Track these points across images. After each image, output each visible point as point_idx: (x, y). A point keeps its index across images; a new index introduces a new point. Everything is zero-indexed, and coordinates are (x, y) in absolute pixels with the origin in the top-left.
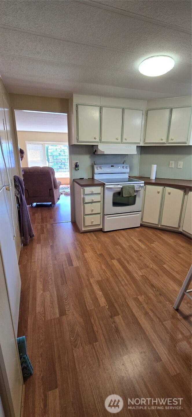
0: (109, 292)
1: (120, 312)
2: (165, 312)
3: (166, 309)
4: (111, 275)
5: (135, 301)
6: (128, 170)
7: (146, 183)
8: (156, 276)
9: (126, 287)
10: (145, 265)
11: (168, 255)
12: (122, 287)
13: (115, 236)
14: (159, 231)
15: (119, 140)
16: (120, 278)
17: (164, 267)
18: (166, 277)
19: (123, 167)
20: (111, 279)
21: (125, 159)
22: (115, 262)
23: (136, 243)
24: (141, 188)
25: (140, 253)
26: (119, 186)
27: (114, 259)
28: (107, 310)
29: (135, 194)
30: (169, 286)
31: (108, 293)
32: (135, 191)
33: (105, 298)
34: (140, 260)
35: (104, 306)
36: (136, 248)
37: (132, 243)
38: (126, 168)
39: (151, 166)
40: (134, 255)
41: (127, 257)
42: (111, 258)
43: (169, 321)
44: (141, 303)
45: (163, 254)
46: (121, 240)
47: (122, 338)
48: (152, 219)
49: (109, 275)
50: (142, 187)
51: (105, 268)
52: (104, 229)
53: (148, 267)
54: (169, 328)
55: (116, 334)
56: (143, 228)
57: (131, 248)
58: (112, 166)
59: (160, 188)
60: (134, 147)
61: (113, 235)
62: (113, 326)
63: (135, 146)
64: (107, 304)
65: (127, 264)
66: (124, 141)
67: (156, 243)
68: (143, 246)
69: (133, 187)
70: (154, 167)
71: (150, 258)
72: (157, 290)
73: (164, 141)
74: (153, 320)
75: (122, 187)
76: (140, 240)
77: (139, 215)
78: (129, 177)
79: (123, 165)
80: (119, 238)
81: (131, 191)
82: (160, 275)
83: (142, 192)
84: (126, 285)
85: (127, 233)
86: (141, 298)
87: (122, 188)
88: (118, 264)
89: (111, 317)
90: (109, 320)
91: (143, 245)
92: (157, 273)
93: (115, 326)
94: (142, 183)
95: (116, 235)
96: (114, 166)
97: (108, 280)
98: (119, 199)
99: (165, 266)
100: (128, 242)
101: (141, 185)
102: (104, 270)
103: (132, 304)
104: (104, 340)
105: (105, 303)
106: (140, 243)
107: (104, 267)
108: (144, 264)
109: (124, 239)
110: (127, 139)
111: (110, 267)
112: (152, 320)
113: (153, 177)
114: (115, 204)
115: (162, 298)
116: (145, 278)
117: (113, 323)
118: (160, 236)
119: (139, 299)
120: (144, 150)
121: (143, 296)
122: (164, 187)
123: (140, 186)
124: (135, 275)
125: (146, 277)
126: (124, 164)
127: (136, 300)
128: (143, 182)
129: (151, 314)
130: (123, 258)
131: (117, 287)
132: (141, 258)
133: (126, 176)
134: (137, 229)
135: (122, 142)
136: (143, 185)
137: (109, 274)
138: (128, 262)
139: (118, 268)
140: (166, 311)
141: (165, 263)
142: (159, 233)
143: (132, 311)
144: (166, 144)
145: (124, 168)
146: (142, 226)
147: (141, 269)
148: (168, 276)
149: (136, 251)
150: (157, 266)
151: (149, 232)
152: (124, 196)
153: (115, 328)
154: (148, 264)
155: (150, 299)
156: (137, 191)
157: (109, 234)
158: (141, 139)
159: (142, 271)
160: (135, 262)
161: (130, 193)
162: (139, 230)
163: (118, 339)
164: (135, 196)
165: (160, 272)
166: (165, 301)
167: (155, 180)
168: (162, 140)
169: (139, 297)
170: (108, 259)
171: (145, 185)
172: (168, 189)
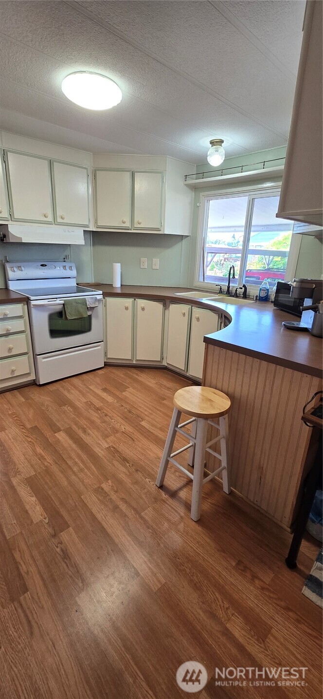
0: (50, 492)
1: (70, 522)
2: (143, 496)
3: (146, 491)
4: (54, 461)
5: (97, 494)
6: (74, 273)
7: (105, 295)
8: (130, 442)
9: (81, 475)
10: (113, 428)
11: (148, 406)
12: (73, 477)
13: (61, 389)
14: (134, 370)
15: (50, 219)
16: (70, 463)
17: (142, 426)
18: (144, 441)
19: (64, 267)
20: (55, 469)
21: (67, 252)
22: (61, 436)
23: (98, 395)
24: (97, 303)
25: (105, 411)
26: (58, 301)
27: (59, 430)
28: (46, 526)
29: (89, 313)
30: (149, 453)
31: (48, 495)
32: (88, 308)
33: (43, 505)
34: (105, 422)
35: (41, 521)
36: (98, 403)
37: (92, 397)
38: (71, 268)
39: (112, 265)
40: (95, 416)
41: (83, 422)
42: (53, 431)
43: (150, 509)
44: (106, 494)
45: (141, 405)
46: (73, 395)
47: (76, 567)
48: (121, 352)
49: (49, 463)
50: (99, 300)
51: (42, 452)
52: (39, 381)
53: (117, 431)
54: (149, 520)
55: (63, 563)
56: (110, 369)
57: (90, 404)
58: (42, 265)
59: (128, 302)
60: (80, 232)
61: (58, 389)
62: (58, 550)
63: (82, 229)
64: (46, 514)
65: (82, 435)
66: (59, 220)
67: (131, 389)
68: (109, 399)
69: (84, 302)
70: (118, 267)
71: (119, 415)
72: (132, 465)
73: (128, 224)
74: (126, 516)
75: (62, 302)
76: (105, 390)
77: (100, 347)
78: (77, 284)
79: (64, 264)
80: (69, 391)
81: (82, 309)
82: (135, 440)
83: (100, 308)
84: (81, 470)
85: (83, 381)
86: (106, 486)
87: (64, 304)
88: (67, 438)
89: (54, 536)
90: (49, 543)
91: (109, 397)
92: (131, 438)
93: (62, 550)
94: (98, 294)
95: (63, 387)
96: (46, 265)
97: (47, 471)
98: (60, 324)
99: (143, 423)
100: (84, 395)
101: (98, 298)
102: (40, 454)
103: (92, 501)
104: (41, 583)
105: (42, 515)
106: (104, 395)
107: (39, 450)
108: (110, 428)
109: (77, 392)
110: (63, 217)
111: (51, 447)
112: (124, 516)
113: (117, 284)
114: (55, 333)
115: (139, 476)
116: (113, 451)
117: (59, 545)
118: (136, 377)
119: (102, 489)
120: (98, 237)
121: (110, 481)
122: (135, 300)
123: (96, 299)
124: (97, 450)
125: (114, 448)
126: (65, 261)
127: (99, 491)
128: (101, 292)
129: (123, 507)
130: (76, 424)
131: (64, 479)
132: (107, 419)
133: (73, 283)
134: (100, 372)
135: (55, 222)
136: (101, 297)
137: (49, 459)
138: (85, 431)
139: (66, 445)
140: (146, 494)
141: (143, 419)
142: (134, 373)
143: (92, 512)
144: (131, 230)
145: (67, 268)
146: (107, 365)
147: (106, 436)
148: (148, 439)
149: (98, 409)
150: (132, 426)
151: (119, 374)
152: (69, 318)
153: (61, 554)
154: (117, 426)
155: (120, 482)
156: (92, 308)
157: (49, 387)
158: (89, 218)
159: (108, 441)
160: (97, 428)
161: (79, 311)
162: (103, 372)
163: (67, 570)
164: (90, 317)
165: (137, 435)
166: (144, 479)
167: (121, 289)
168: (124, 223)
169: (104, 486)
170: (48, 434)
171: (104, 298)
172: (141, 302)
